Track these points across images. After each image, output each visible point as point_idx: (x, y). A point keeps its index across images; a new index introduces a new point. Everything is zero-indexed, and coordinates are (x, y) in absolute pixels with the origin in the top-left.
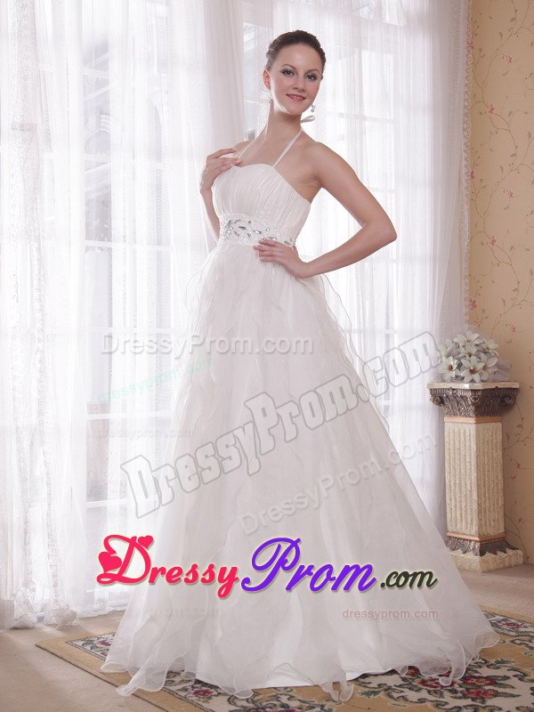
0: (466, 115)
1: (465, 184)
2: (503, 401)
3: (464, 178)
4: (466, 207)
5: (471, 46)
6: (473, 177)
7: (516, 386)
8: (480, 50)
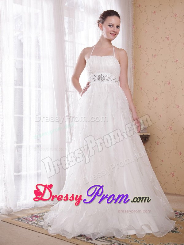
0: (132, 48)
1: (132, 70)
2: (145, 139)
3: (132, 68)
4: (132, 77)
5: (133, 27)
7: (149, 134)
8: (136, 28)
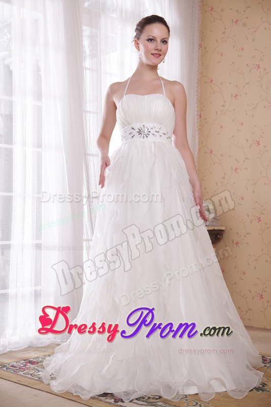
0: (198, 83)
1: (196, 120)
2: (216, 236)
3: (196, 117)
4: (197, 133)
5: (200, 46)
6: (200, 117)
7: (223, 228)
8: (206, 48)
